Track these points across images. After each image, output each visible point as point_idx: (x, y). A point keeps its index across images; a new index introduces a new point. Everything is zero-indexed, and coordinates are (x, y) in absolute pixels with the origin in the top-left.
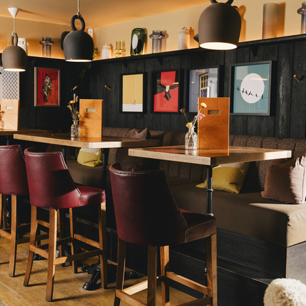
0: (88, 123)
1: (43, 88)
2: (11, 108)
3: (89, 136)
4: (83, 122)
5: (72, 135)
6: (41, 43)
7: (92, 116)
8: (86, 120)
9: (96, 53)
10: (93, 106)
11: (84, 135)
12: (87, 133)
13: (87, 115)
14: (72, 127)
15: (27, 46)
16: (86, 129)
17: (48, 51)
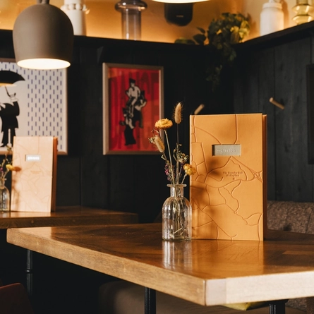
0: (218, 191)
1: (125, 111)
2: (37, 158)
3: (221, 236)
4: (201, 191)
5: (167, 234)
6: (117, 8)
7: (230, 168)
8: (212, 183)
9: (247, 26)
10: (233, 135)
11: (205, 231)
12: (214, 226)
13: (213, 168)
14: (166, 207)
15: (83, 15)
16: (213, 212)
17: (135, 25)
